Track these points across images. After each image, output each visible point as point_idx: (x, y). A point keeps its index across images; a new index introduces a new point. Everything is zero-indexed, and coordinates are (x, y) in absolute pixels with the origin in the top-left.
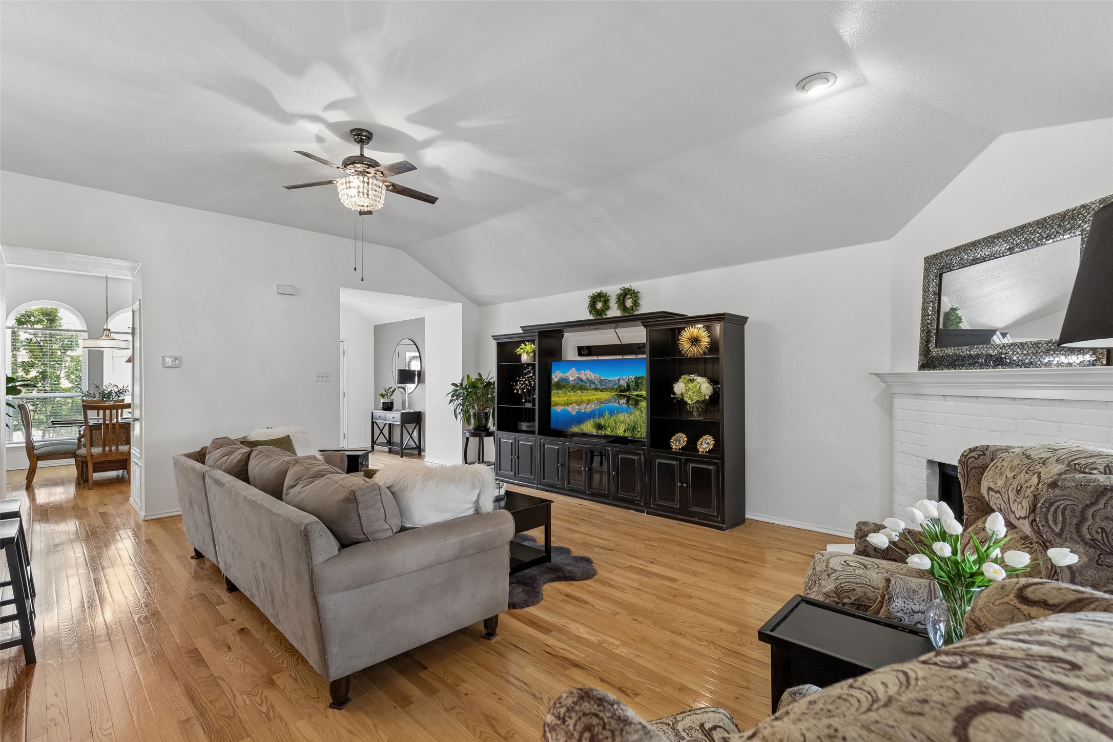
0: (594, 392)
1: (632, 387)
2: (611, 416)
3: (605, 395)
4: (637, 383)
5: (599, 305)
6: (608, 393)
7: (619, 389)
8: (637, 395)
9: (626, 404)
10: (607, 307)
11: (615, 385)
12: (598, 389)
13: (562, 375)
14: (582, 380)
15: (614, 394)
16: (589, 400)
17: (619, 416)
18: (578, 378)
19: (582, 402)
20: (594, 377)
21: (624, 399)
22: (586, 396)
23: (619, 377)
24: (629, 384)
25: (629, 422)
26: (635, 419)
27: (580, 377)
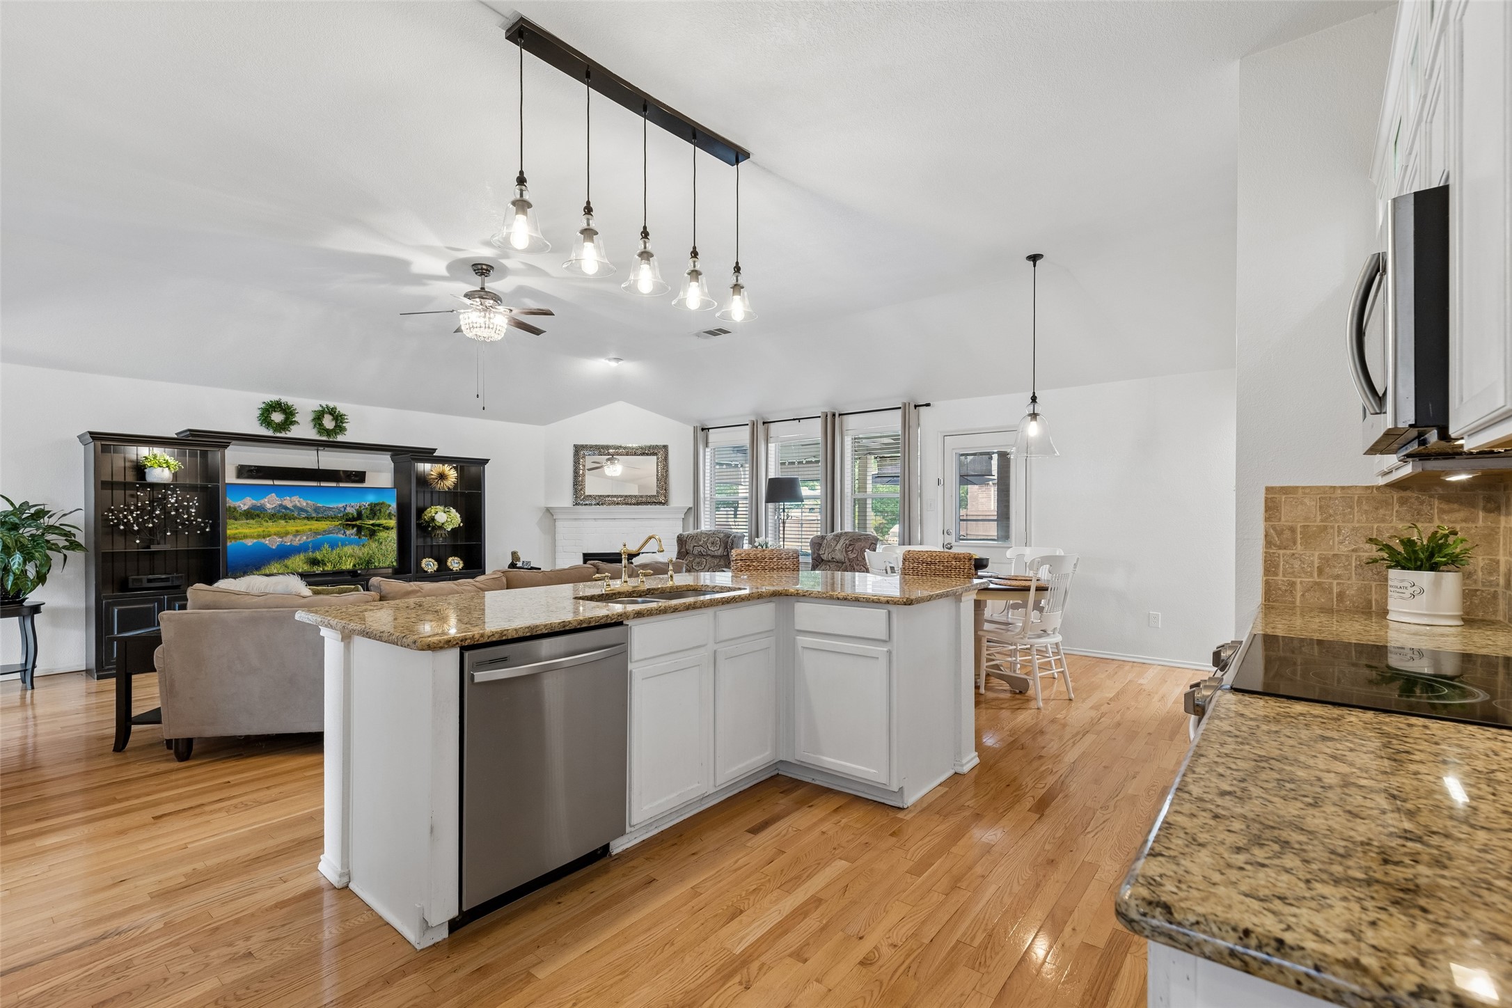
0: (306, 521)
1: (365, 516)
3: (323, 525)
4: (376, 511)
5: (277, 418)
6: (328, 523)
7: (345, 517)
8: (372, 525)
11: (340, 513)
12: (312, 518)
13: (254, 502)
14: (286, 508)
15: (337, 523)
16: (297, 531)
17: (346, 549)
18: (281, 505)
19: (287, 533)
20: (305, 504)
21: (353, 528)
22: (292, 526)
23: (344, 504)
24: (361, 512)
25: (361, 555)
26: (371, 552)
27: (284, 504)
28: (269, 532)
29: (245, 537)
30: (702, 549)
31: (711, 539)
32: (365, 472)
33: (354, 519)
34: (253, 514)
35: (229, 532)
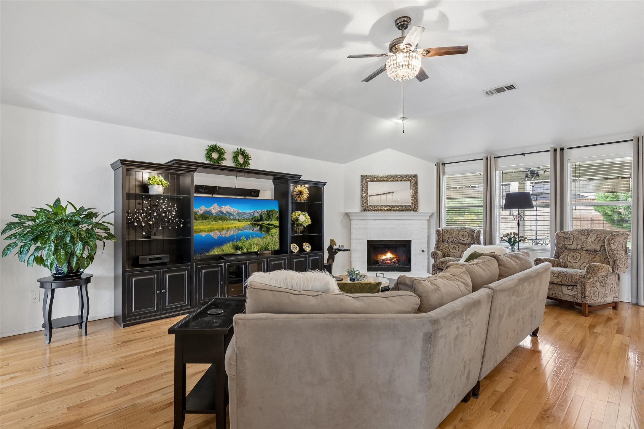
0: (233, 222)
1: (264, 218)
2: (247, 240)
3: (242, 224)
4: (269, 215)
5: (215, 155)
6: (245, 223)
7: (253, 219)
8: (268, 224)
11: (250, 216)
12: (236, 219)
13: (206, 209)
14: (222, 213)
15: (249, 223)
16: (228, 228)
17: (254, 240)
19: (223, 229)
20: (232, 211)
21: (258, 226)
22: (225, 225)
23: (253, 211)
24: (262, 216)
25: (262, 244)
26: (267, 242)
27: (221, 210)
28: (213, 228)
29: (201, 231)
30: (455, 239)
31: (461, 233)
32: (259, 190)
33: (258, 221)
34: (205, 216)
35: (195, 228)
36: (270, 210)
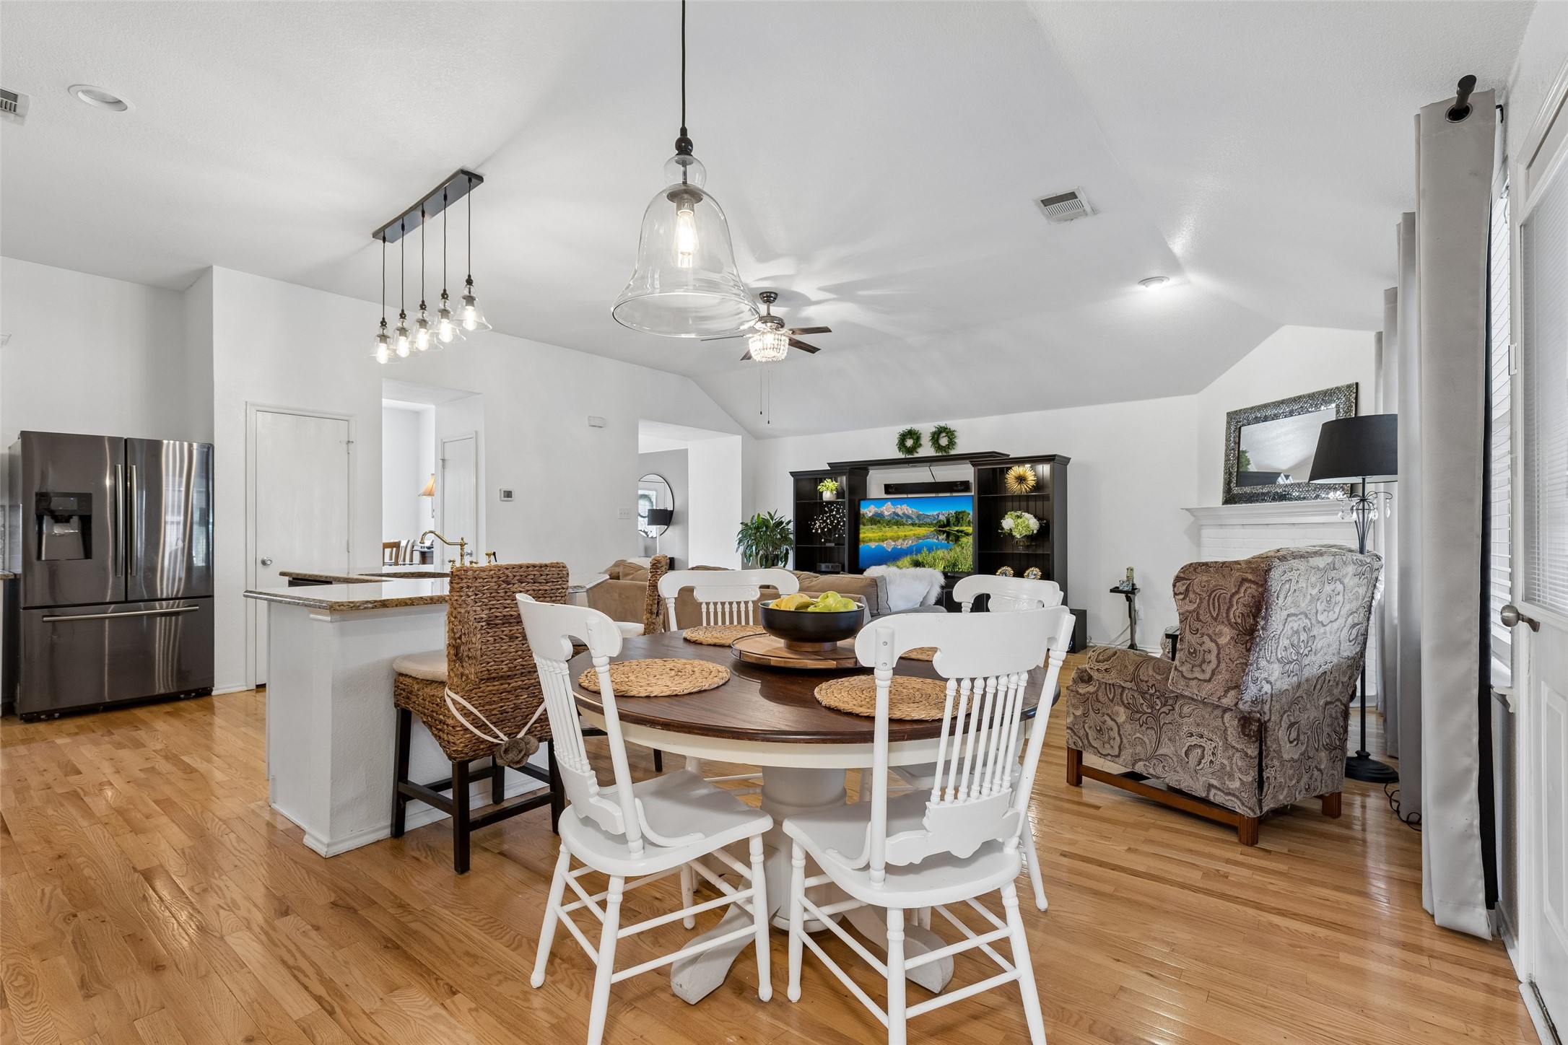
0: (911, 527)
1: (952, 523)
2: (930, 552)
3: (922, 531)
4: (959, 518)
5: (909, 443)
6: (926, 529)
7: (939, 524)
8: (957, 531)
9: (946, 540)
10: (917, 444)
11: (934, 520)
12: (916, 524)
13: (876, 509)
14: (898, 515)
15: (933, 529)
16: (905, 536)
17: (938, 552)
18: (894, 513)
19: (898, 538)
20: (911, 513)
21: (944, 534)
22: (902, 531)
23: (937, 512)
24: (949, 519)
25: (949, 558)
26: (956, 556)
27: (896, 512)
28: (886, 536)
29: (870, 540)
33: (944, 526)
34: (877, 520)
35: (862, 536)
36: (960, 511)
